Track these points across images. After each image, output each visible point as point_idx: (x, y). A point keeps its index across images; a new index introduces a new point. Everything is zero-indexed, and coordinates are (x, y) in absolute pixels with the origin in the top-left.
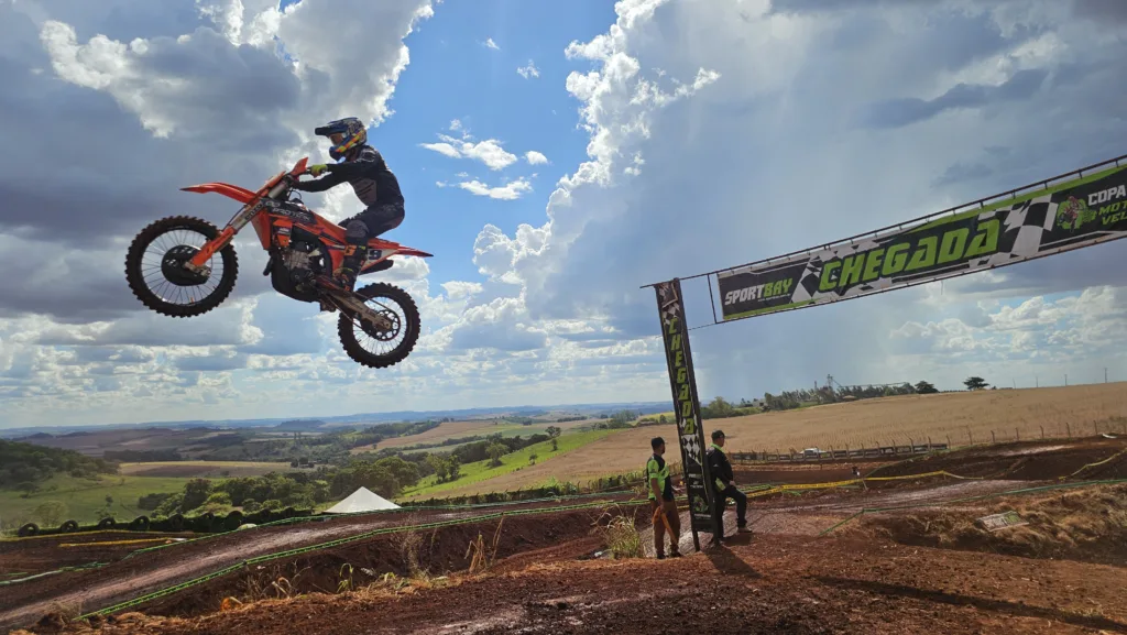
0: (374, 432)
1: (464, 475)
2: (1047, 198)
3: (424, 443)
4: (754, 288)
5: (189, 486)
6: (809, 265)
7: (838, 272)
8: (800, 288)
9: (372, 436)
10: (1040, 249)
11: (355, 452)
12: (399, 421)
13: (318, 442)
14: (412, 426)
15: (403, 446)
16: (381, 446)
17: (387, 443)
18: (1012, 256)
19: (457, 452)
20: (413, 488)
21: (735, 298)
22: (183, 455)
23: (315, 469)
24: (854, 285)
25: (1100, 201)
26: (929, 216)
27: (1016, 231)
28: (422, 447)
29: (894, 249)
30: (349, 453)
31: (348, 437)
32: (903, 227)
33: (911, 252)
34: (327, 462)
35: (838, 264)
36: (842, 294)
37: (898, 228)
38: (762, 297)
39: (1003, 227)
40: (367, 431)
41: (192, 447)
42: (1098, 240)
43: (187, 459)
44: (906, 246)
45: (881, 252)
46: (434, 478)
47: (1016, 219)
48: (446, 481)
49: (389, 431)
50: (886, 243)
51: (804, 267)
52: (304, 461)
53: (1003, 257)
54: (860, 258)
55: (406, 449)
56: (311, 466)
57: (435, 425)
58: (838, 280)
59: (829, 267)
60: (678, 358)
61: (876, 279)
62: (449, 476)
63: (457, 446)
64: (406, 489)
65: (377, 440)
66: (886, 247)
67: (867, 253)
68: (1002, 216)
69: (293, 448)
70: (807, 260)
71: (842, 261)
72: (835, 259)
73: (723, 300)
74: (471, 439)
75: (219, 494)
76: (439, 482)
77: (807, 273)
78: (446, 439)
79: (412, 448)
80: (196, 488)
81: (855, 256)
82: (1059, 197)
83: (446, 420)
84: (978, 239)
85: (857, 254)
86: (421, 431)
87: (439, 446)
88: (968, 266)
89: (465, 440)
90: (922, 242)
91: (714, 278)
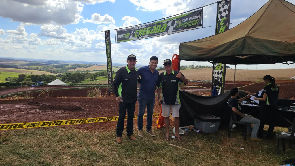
0: (75, 66)
1: (98, 79)
2: (175, 19)
3: (88, 70)
4: (123, 35)
5: (20, 76)
6: (133, 30)
7: (138, 32)
8: (131, 36)
9: (74, 67)
10: (173, 32)
11: (69, 71)
12: (82, 64)
13: (58, 67)
14: (85, 65)
15: (82, 71)
16: (76, 70)
17: (78, 69)
18: (168, 33)
19: (96, 73)
20: (84, 81)
21: (119, 37)
22: (19, 67)
23: (57, 74)
24: (141, 36)
25: (184, 21)
26: (156, 21)
27: (169, 26)
28: (88, 71)
29: (148, 28)
30: (67, 71)
31: (67, 67)
32: (151, 23)
33: (151, 29)
34: (61, 73)
35: (138, 31)
36: (138, 38)
37: (150, 23)
38: (124, 37)
39: (167, 25)
40: (73, 66)
41: (22, 65)
42: (182, 31)
43: (20, 68)
44: (150, 28)
45: (146, 29)
46: (89, 79)
47: (170, 24)
48: (93, 80)
49: (79, 66)
50: (147, 26)
51: (132, 30)
52: (54, 72)
53: (166, 32)
54: (142, 29)
55: (83, 71)
56: (56, 73)
57: (91, 66)
58: (138, 35)
59: (137, 31)
60: (109, 51)
61: (144, 35)
62: (93, 79)
63: (97, 72)
64: (82, 81)
65: (75, 68)
66: (147, 27)
67: (144, 28)
68: (167, 22)
69: (51, 68)
70: (133, 29)
71: (139, 30)
72: (138, 29)
73: (117, 37)
74: (101, 70)
75: (28, 78)
76: (91, 80)
77: (133, 32)
78: (94, 70)
79: (85, 71)
80: (22, 76)
81: (141, 29)
82: (178, 19)
83: (95, 65)
84: (163, 28)
85: (142, 28)
86: (87, 67)
87: (92, 71)
88: (160, 34)
89: (99, 70)
90: (153, 27)
91: (116, 30)
